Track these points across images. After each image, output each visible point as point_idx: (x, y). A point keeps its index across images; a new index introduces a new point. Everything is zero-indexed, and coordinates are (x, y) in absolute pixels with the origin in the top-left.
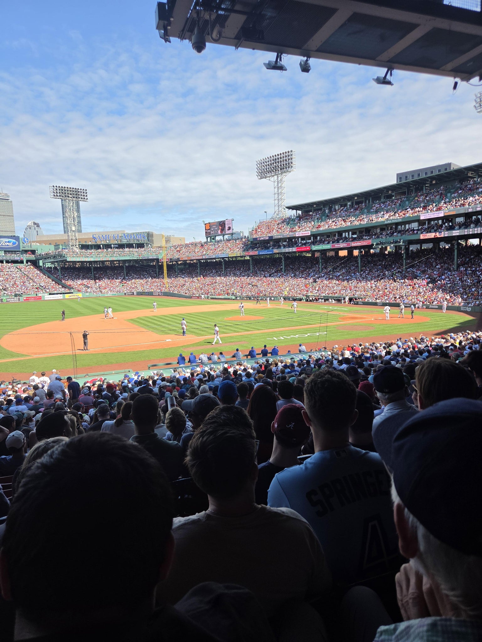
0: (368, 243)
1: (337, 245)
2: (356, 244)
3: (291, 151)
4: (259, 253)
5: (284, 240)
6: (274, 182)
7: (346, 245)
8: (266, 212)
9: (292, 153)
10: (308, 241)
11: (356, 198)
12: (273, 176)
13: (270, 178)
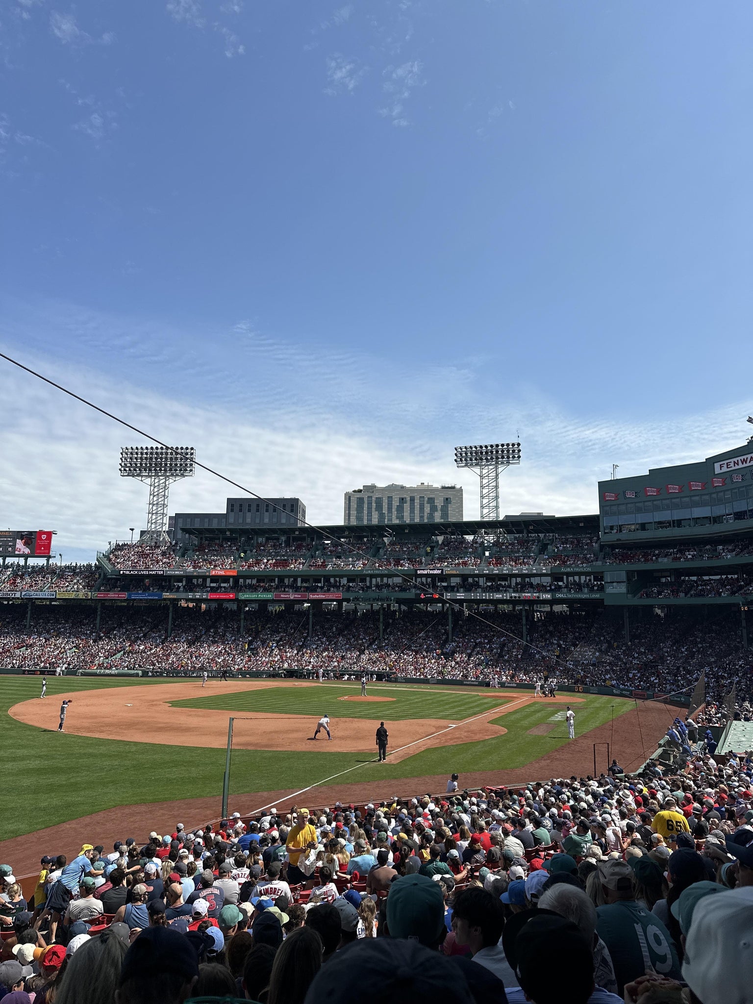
0: (336, 597)
1: (284, 595)
2: (317, 597)
3: (192, 449)
4: (130, 595)
5: (179, 579)
6: (151, 486)
7: (300, 596)
8: (132, 530)
9: (192, 451)
10: (222, 585)
11: (297, 533)
12: (151, 476)
13: (143, 479)
